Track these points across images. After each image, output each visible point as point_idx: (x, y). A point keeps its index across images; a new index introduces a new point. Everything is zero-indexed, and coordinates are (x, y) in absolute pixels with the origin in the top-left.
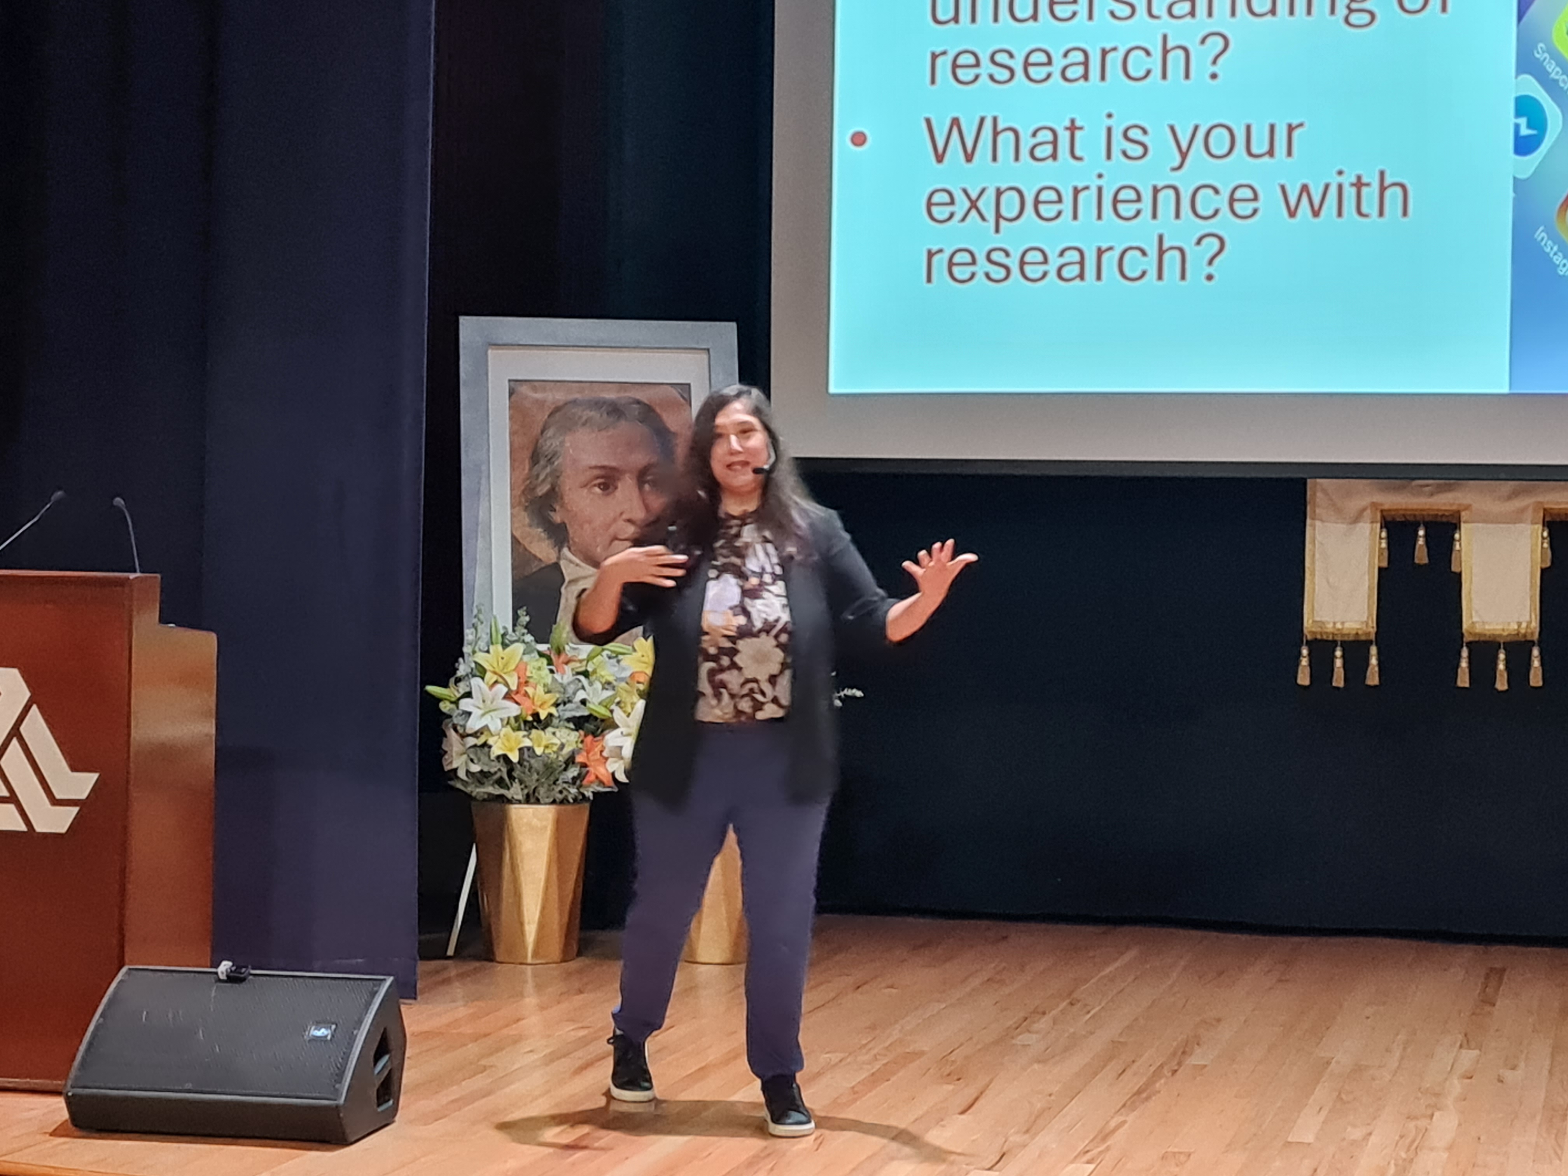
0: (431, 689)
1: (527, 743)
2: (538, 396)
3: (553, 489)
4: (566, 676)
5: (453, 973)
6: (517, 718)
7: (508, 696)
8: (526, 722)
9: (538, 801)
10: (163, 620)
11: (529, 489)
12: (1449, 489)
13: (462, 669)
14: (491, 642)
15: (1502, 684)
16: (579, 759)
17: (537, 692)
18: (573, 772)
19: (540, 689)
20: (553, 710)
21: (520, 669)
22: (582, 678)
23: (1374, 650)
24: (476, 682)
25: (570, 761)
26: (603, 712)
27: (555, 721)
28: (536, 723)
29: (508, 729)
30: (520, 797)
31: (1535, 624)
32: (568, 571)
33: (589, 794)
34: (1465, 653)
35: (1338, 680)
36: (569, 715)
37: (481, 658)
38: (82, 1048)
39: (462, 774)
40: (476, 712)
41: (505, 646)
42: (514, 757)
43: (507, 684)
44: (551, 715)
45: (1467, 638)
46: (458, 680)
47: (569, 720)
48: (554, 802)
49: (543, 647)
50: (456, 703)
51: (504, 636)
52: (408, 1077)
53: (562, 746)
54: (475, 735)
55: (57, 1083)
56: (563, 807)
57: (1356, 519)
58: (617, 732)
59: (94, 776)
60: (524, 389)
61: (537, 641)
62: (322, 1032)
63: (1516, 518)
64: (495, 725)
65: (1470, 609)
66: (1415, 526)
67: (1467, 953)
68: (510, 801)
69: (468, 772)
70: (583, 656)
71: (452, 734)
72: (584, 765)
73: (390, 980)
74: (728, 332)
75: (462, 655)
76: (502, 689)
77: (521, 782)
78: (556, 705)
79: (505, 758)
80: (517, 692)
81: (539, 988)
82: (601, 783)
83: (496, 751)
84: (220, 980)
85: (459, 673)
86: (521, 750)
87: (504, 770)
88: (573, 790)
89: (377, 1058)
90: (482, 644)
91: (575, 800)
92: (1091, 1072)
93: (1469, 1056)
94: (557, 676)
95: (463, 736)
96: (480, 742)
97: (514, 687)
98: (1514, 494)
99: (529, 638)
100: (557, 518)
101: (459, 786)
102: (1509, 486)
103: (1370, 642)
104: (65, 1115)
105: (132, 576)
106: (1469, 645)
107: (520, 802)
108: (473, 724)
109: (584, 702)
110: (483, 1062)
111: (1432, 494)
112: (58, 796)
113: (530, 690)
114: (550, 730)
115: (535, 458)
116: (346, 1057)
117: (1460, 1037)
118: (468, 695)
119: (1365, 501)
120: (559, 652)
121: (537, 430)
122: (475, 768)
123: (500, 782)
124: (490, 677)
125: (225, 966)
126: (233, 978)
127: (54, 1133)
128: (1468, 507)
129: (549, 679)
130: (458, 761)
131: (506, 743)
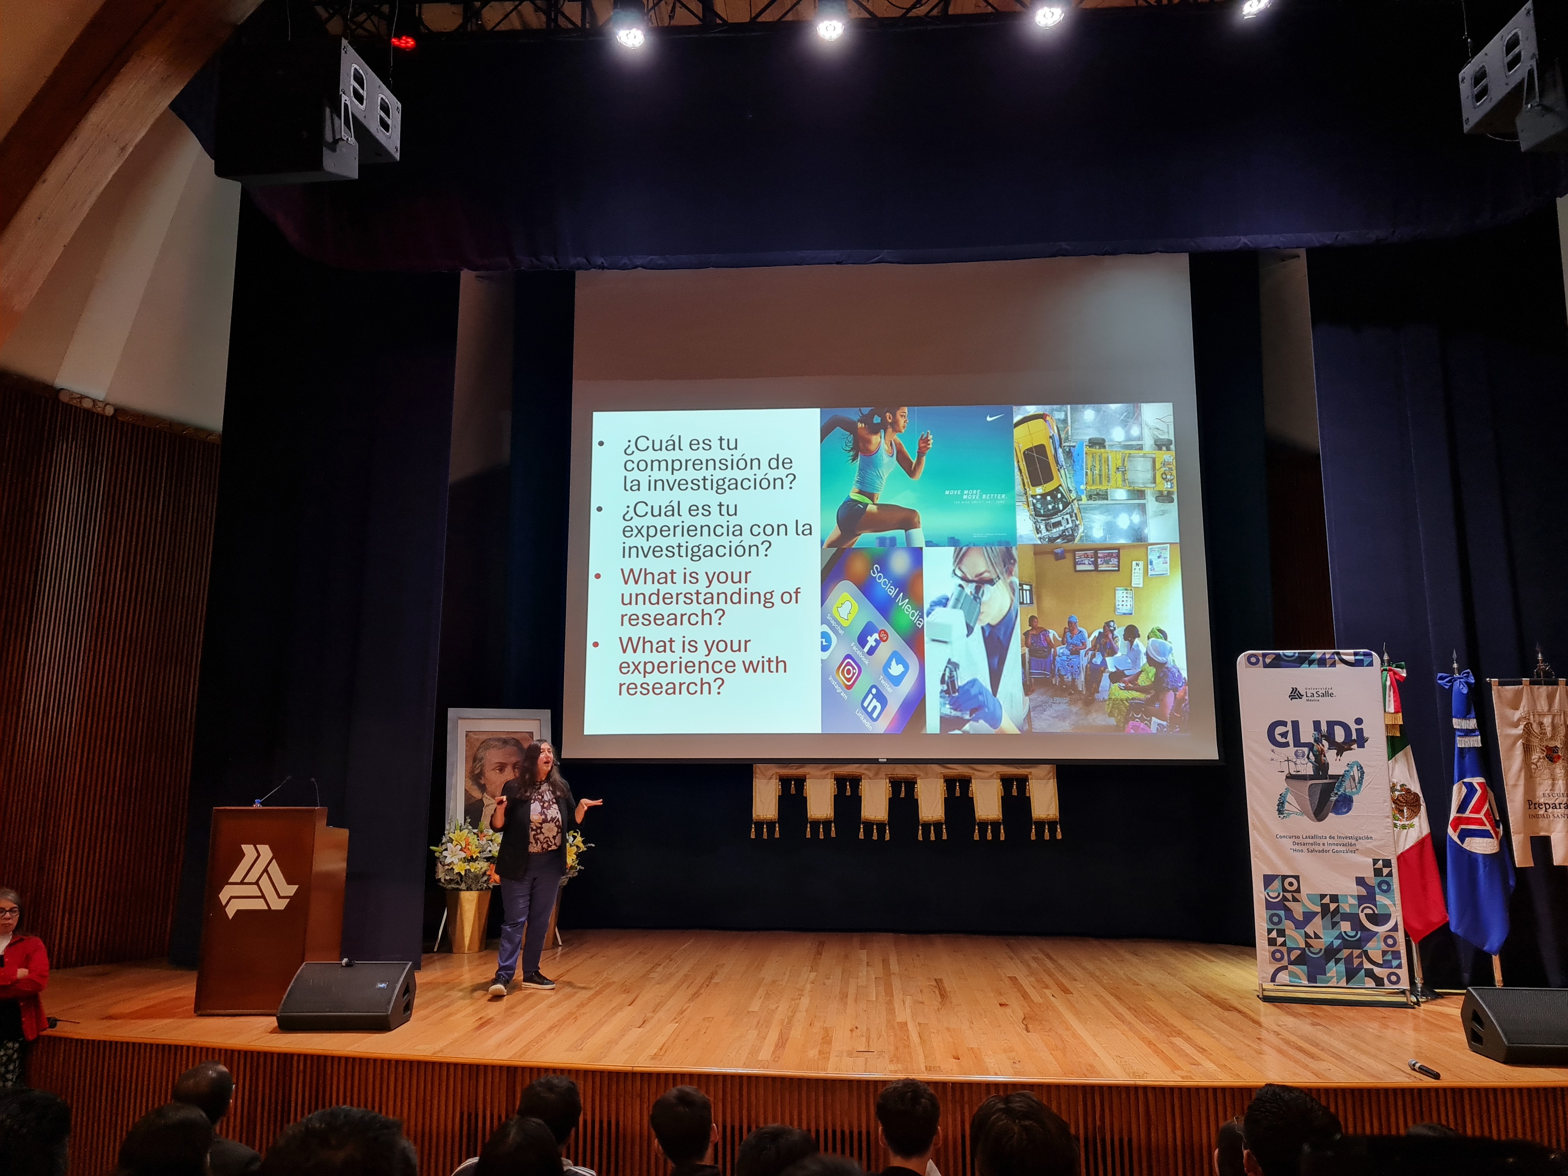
0: (432, 848)
1: (468, 867)
3: (481, 770)
4: (484, 842)
5: (436, 958)
6: (464, 858)
7: (461, 850)
8: (468, 859)
9: (471, 890)
10: (328, 825)
11: (473, 772)
12: (802, 767)
13: (444, 840)
14: (456, 829)
15: (822, 837)
17: (473, 848)
18: (485, 878)
19: (474, 846)
20: (478, 855)
21: (467, 839)
22: (491, 841)
23: (777, 825)
24: (449, 845)
25: (484, 874)
27: (479, 859)
28: (472, 860)
29: (461, 862)
30: (465, 888)
31: (832, 815)
32: (486, 802)
33: (491, 886)
34: (809, 826)
35: (765, 836)
36: (484, 856)
37: (451, 835)
38: (285, 997)
39: (443, 880)
40: (449, 857)
41: (461, 831)
42: (463, 873)
43: (461, 845)
45: (810, 820)
46: (443, 844)
47: (484, 858)
48: (478, 890)
49: (475, 831)
50: (441, 853)
51: (461, 827)
52: (416, 1002)
53: (482, 868)
54: (448, 865)
55: (274, 1011)
56: (482, 892)
57: (770, 778)
59: (297, 886)
60: (470, 734)
61: (473, 828)
62: (383, 985)
63: (824, 777)
64: (456, 861)
65: (810, 809)
66: (790, 780)
67: (812, 935)
68: (461, 890)
69: (445, 879)
70: (491, 834)
71: (439, 865)
72: (490, 875)
73: (411, 963)
74: (547, 714)
75: (444, 834)
76: (459, 847)
77: (466, 883)
78: (480, 852)
79: (459, 874)
80: (465, 848)
81: (470, 962)
83: (456, 871)
84: (343, 966)
85: (443, 841)
86: (466, 870)
87: (459, 878)
88: (485, 885)
89: (404, 995)
90: (452, 830)
91: (486, 889)
92: (678, 987)
93: (813, 975)
94: (480, 842)
95: (444, 866)
96: (451, 867)
97: (464, 846)
98: (824, 769)
99: (470, 827)
100: (482, 782)
101: (441, 884)
102: (822, 766)
103: (776, 822)
104: (276, 1024)
105: (317, 808)
106: (810, 822)
107: (464, 890)
108: (448, 861)
110: (447, 994)
111: (796, 769)
112: (281, 895)
113: (470, 847)
114: (477, 862)
115: (475, 759)
116: (392, 996)
117: (810, 968)
118: (446, 850)
119: (774, 772)
120: (482, 832)
121: (475, 750)
122: (448, 878)
123: (457, 883)
124: (455, 843)
125: (345, 960)
126: (348, 965)
127: (271, 1032)
128: (809, 774)
129: (477, 843)
130: (441, 875)
131: (460, 868)
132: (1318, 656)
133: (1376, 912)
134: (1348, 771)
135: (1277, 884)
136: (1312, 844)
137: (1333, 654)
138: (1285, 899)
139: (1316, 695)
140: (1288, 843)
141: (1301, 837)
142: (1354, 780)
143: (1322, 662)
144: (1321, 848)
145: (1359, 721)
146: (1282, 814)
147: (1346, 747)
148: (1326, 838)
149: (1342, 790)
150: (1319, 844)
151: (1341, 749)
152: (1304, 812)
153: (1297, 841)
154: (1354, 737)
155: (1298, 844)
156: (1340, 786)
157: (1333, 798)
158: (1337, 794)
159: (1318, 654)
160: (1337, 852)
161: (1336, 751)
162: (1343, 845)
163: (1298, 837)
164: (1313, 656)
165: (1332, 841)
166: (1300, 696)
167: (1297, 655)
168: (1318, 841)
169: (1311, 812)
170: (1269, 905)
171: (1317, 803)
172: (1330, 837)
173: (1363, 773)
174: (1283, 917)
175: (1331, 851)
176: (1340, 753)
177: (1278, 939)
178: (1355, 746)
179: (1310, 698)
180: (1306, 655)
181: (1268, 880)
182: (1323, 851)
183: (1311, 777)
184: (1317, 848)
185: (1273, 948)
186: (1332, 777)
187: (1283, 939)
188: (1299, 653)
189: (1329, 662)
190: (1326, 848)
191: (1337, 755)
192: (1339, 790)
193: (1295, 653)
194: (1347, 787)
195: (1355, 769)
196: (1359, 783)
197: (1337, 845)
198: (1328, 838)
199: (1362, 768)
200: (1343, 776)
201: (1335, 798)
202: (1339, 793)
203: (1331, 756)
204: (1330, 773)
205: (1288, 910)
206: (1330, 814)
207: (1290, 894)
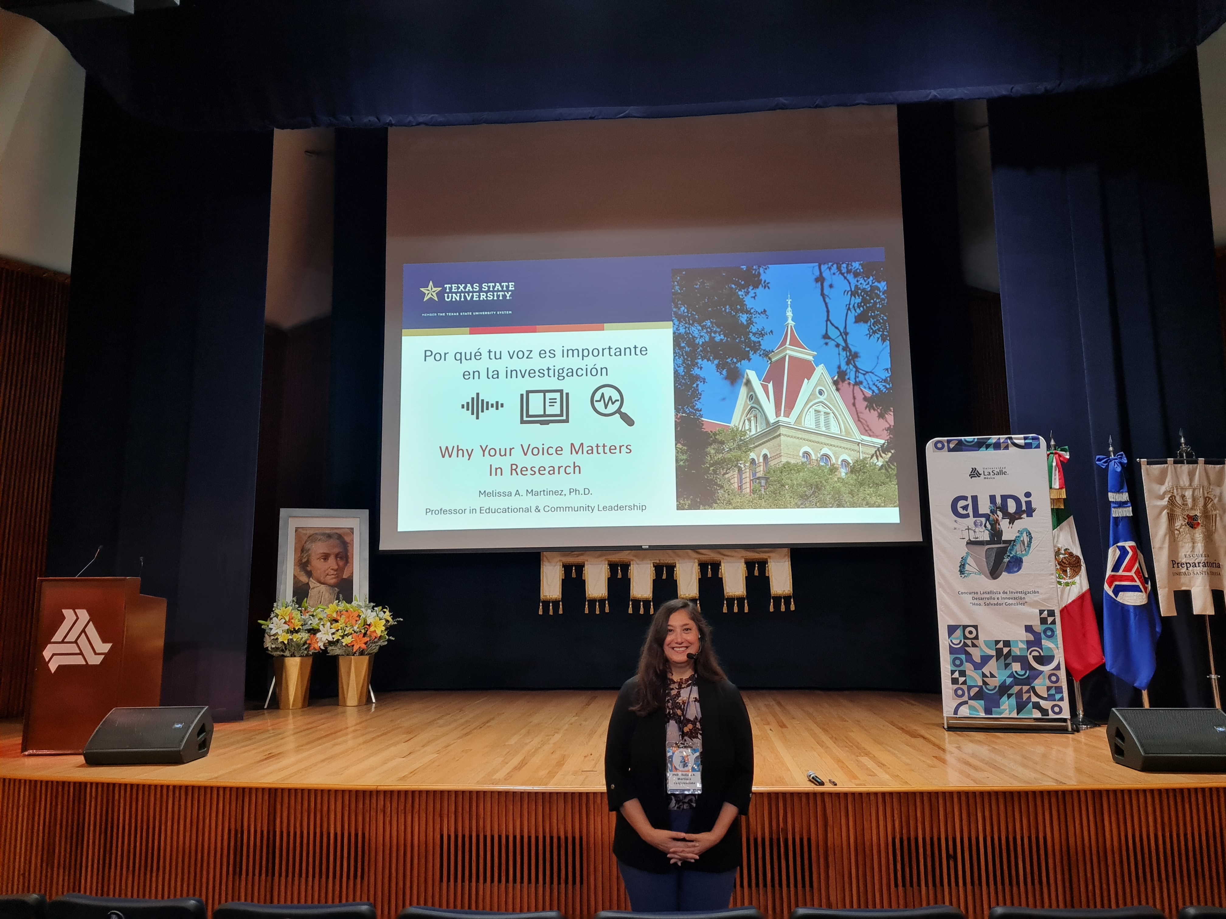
0: (259, 621)
1: (291, 637)
2: (305, 532)
3: (308, 560)
4: (306, 616)
5: (267, 714)
6: (288, 630)
7: (285, 623)
8: (291, 631)
9: (295, 656)
10: (141, 593)
11: (301, 560)
13: (272, 615)
14: (283, 607)
15: (597, 612)
16: (308, 642)
18: (306, 646)
19: (297, 621)
20: (301, 627)
22: (311, 617)
23: (561, 603)
24: (275, 619)
25: (305, 643)
26: (317, 627)
27: (301, 630)
28: (294, 631)
29: (285, 633)
30: (289, 655)
31: (606, 594)
32: (311, 585)
33: (311, 653)
34: (587, 603)
35: (551, 613)
36: (306, 628)
37: (278, 611)
39: (269, 649)
40: (274, 628)
41: (287, 608)
42: (286, 642)
43: (285, 619)
44: (299, 629)
45: (588, 599)
46: (270, 619)
47: (306, 630)
48: (300, 656)
49: (300, 608)
50: (268, 626)
51: (287, 605)
53: (302, 638)
54: (274, 636)
56: (303, 658)
57: (555, 566)
58: (320, 633)
59: (111, 644)
60: (301, 530)
62: (179, 726)
63: (600, 563)
64: (280, 632)
65: (588, 590)
66: (572, 566)
68: (286, 657)
69: (271, 648)
71: (266, 635)
72: (310, 644)
74: (365, 512)
76: (283, 621)
77: (289, 651)
78: (302, 625)
79: (283, 642)
80: (289, 621)
81: (295, 716)
82: (316, 650)
83: (280, 640)
86: (288, 640)
87: (283, 647)
88: (306, 652)
90: (279, 607)
91: (307, 655)
94: (302, 617)
95: (270, 636)
96: (276, 637)
97: (287, 620)
100: (309, 569)
101: (268, 652)
103: (560, 601)
105: (128, 578)
106: (588, 601)
107: (289, 657)
108: (273, 632)
109: (311, 624)
112: (97, 652)
113: (293, 621)
114: (299, 633)
115: (302, 551)
117: (575, 714)
118: (272, 623)
119: (559, 559)
121: (303, 542)
122: (273, 646)
123: (283, 651)
124: (280, 617)
128: (587, 560)
129: (299, 617)
130: (268, 644)
131: (284, 638)
132: (994, 441)
133: (1042, 654)
134: (1018, 537)
135: (959, 632)
136: (988, 599)
137: (1007, 438)
138: (965, 645)
139: (992, 474)
140: (968, 598)
141: (979, 593)
142: (1024, 544)
143: (997, 446)
144: (995, 602)
145: (1028, 495)
146: (963, 574)
147: (1017, 517)
148: (1000, 593)
149: (1013, 553)
150: (994, 599)
151: (1012, 518)
152: (981, 572)
153: (976, 596)
154: (1024, 508)
155: (976, 599)
156: (1012, 550)
157: (1006, 560)
158: (1009, 556)
159: (994, 439)
160: (1009, 604)
161: (1008, 520)
162: (1015, 599)
163: (977, 593)
164: (989, 441)
165: (1005, 596)
166: (979, 475)
167: (976, 440)
168: (993, 596)
169: (988, 572)
170: (952, 651)
171: (992, 564)
172: (1004, 593)
173: (1031, 538)
174: (964, 660)
175: (1004, 604)
176: (1012, 522)
177: (960, 678)
178: (1024, 516)
179: (987, 476)
180: (985, 441)
181: (952, 629)
182: (997, 604)
183: (988, 543)
184: (992, 602)
185: (956, 686)
186: (1005, 542)
187: (964, 679)
188: (978, 439)
189: (1003, 446)
190: (1000, 601)
191: (1010, 523)
192: (1011, 553)
193: (974, 439)
194: (1018, 550)
195: (1025, 534)
196: (1028, 546)
197: (1009, 599)
198: (1001, 593)
199: (1030, 534)
200: (1014, 541)
201: (1008, 560)
202: (1011, 555)
203: (1004, 524)
204: (1003, 539)
205: (968, 654)
206: (1003, 573)
207: (970, 641)
